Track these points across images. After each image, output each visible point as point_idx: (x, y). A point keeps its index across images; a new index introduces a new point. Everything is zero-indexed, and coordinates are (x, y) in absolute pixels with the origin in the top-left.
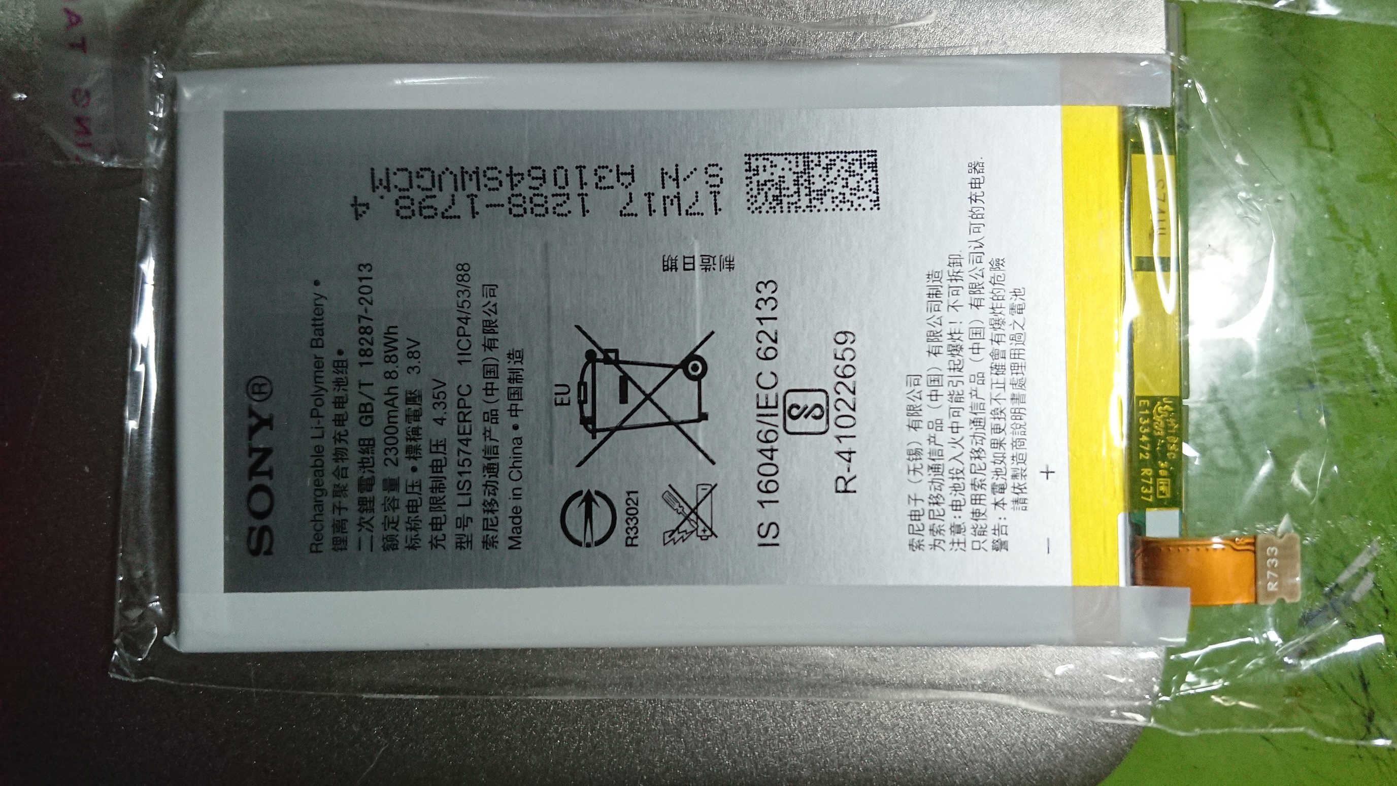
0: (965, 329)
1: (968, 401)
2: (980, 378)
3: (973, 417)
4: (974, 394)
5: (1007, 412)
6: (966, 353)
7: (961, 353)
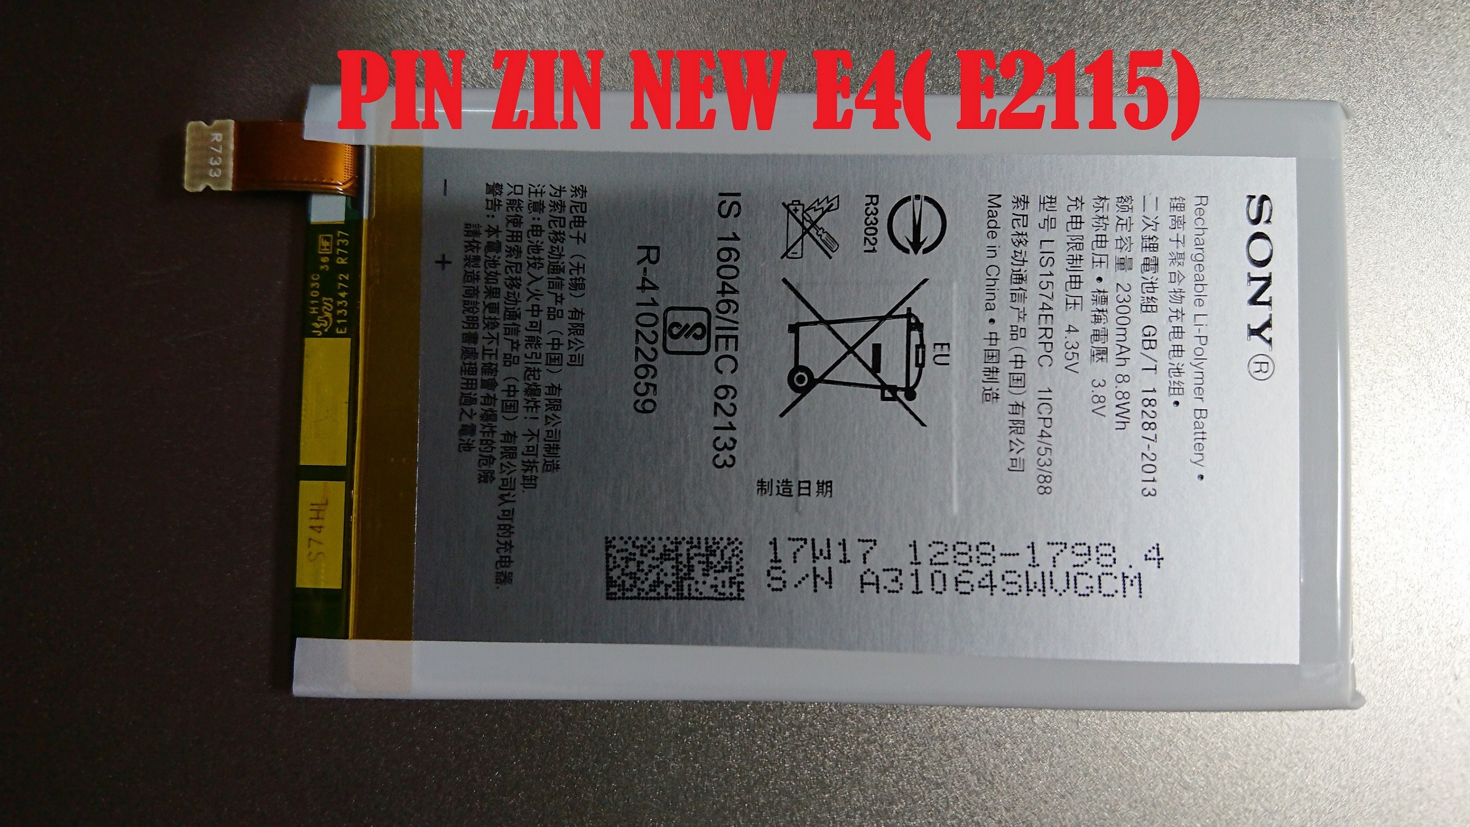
0: (522, 412)
1: (522, 338)
2: (510, 360)
3: (517, 321)
4: (515, 345)
5: (482, 325)
6: (521, 386)
7: (526, 386)
